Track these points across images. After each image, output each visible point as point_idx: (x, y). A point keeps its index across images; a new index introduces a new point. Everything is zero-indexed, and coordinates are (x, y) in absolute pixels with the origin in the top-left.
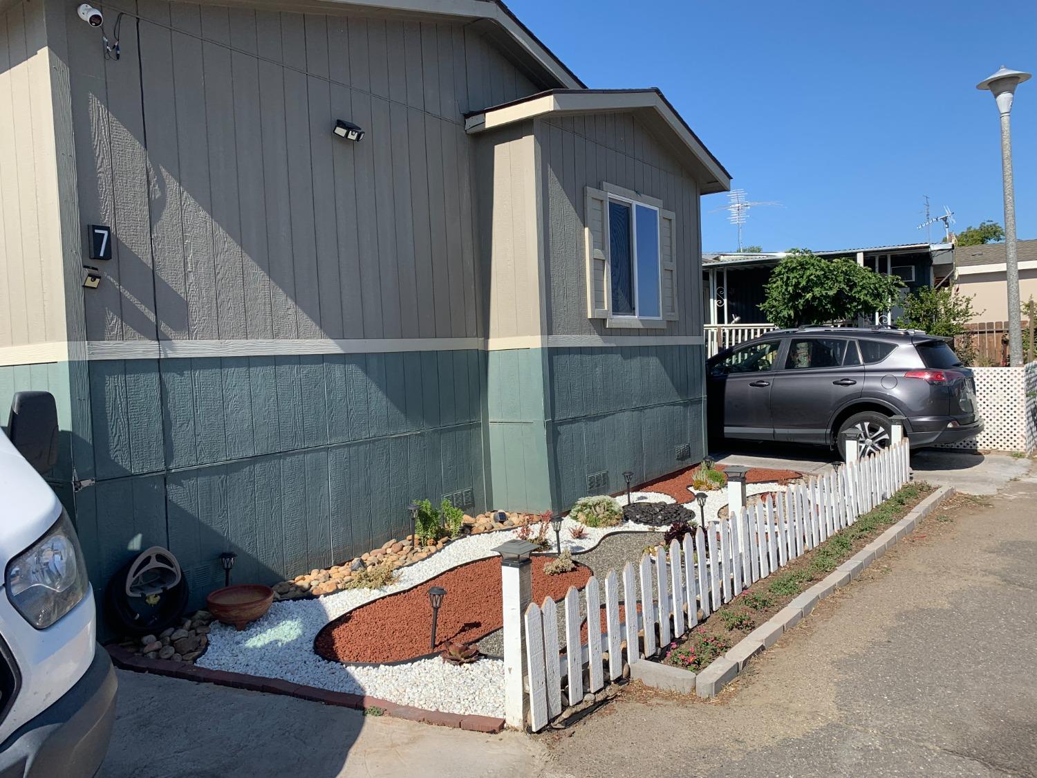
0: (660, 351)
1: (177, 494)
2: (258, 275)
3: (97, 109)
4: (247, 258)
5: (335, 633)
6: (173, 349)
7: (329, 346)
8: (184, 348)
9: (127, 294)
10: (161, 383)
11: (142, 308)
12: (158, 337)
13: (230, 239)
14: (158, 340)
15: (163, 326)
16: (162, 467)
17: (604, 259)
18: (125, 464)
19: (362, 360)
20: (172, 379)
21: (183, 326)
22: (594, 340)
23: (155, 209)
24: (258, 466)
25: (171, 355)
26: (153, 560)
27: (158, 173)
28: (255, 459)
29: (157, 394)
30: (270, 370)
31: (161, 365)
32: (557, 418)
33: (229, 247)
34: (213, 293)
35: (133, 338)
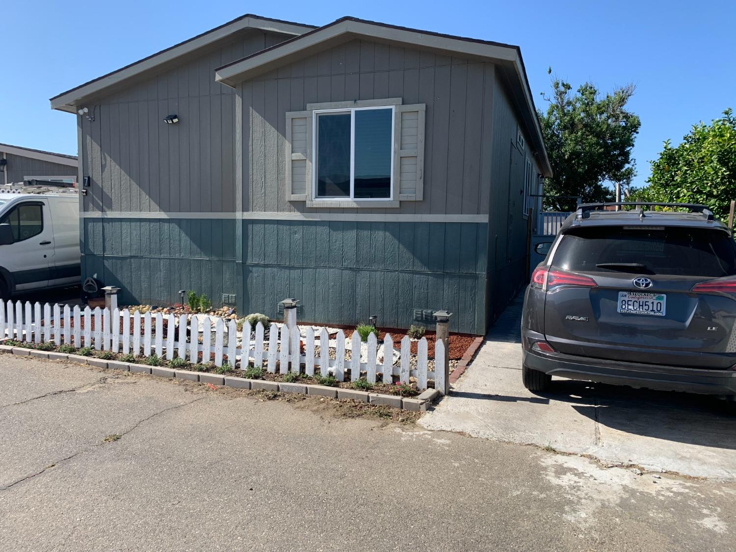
1: (106, 263)
2: (135, 186)
3: (88, 138)
4: (132, 181)
6: (106, 215)
7: (163, 215)
8: (110, 214)
9: (95, 197)
10: (103, 226)
11: (99, 201)
12: (103, 211)
13: (126, 175)
14: (102, 212)
15: (104, 207)
16: (102, 254)
17: (305, 159)
18: (92, 250)
19: (178, 222)
20: (106, 225)
21: (110, 207)
23: (103, 167)
24: (132, 260)
25: (105, 217)
26: (90, 282)
27: (104, 154)
28: (131, 257)
29: (101, 229)
30: (138, 223)
31: (103, 220)
32: (249, 262)
33: (125, 177)
34: (119, 195)
35: (96, 211)
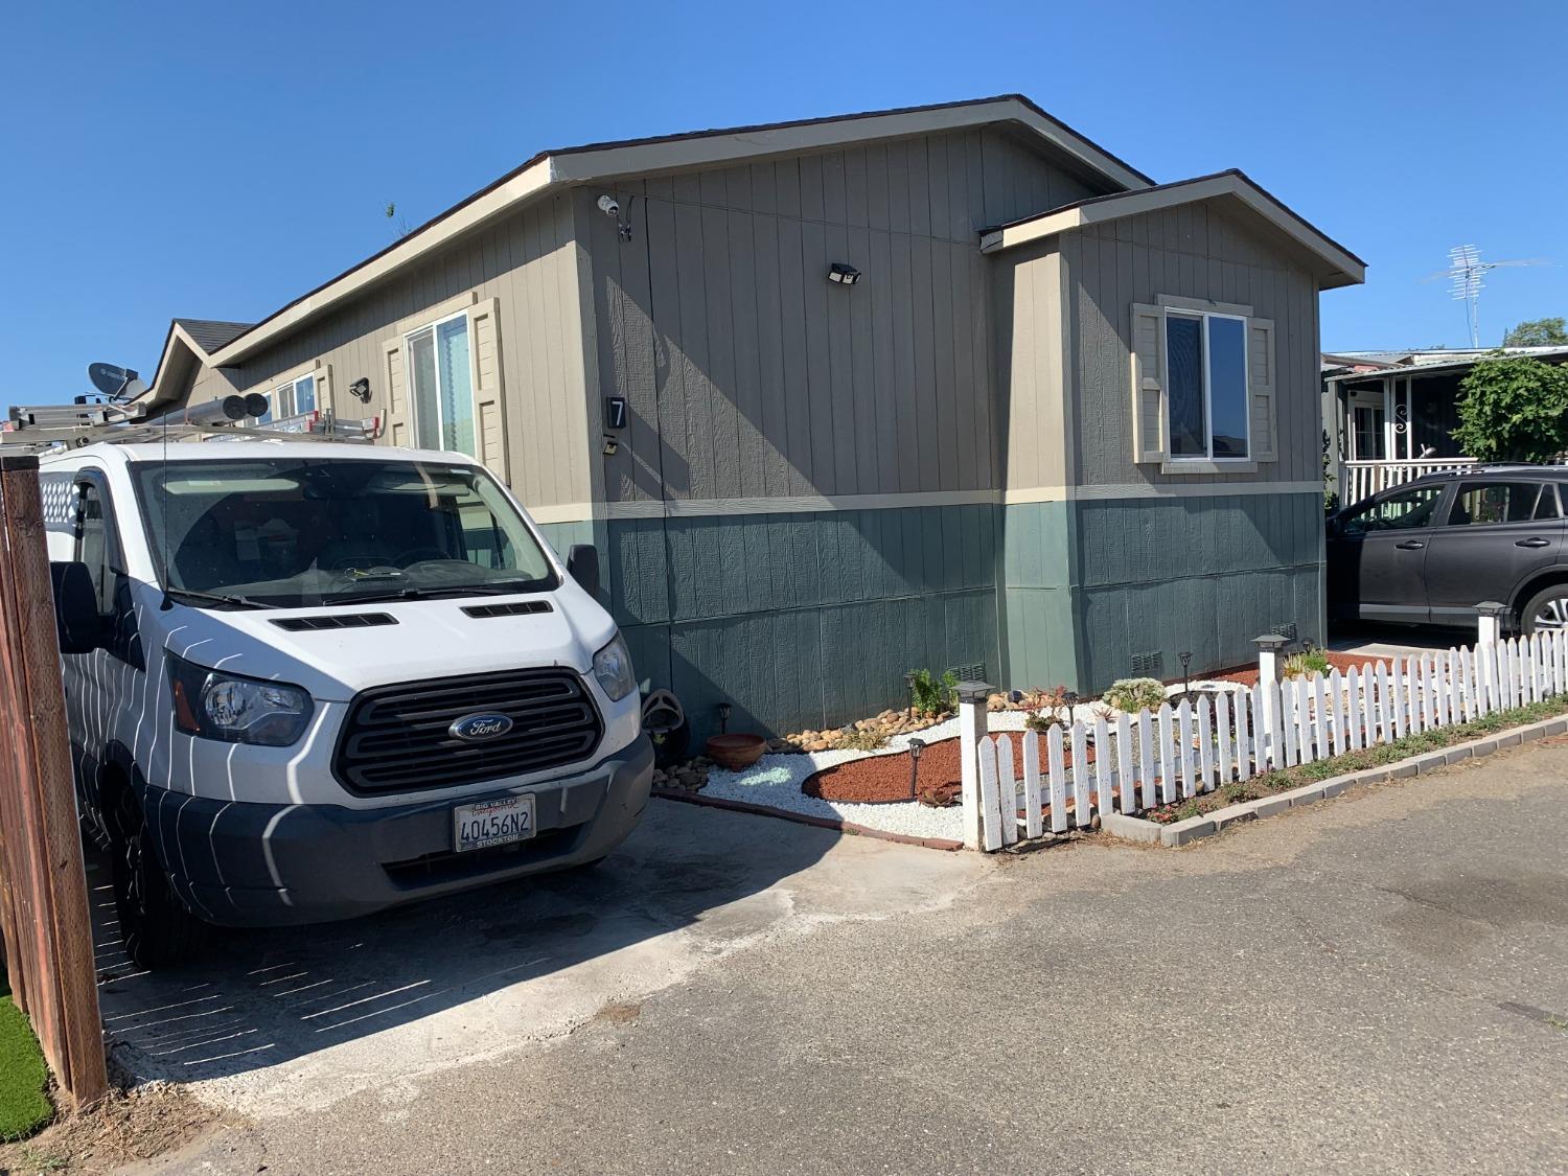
0: (1242, 501)
1: (680, 644)
2: (752, 433)
3: (613, 289)
4: (742, 418)
5: (822, 780)
6: (676, 508)
7: (822, 504)
8: (687, 507)
9: (638, 458)
10: (667, 540)
11: (650, 470)
12: (664, 496)
13: (726, 400)
14: (664, 500)
15: (667, 488)
16: (667, 618)
17: (1158, 388)
18: (637, 614)
19: (855, 517)
20: (672, 534)
21: (685, 485)
22: (1146, 490)
23: (661, 376)
24: (752, 622)
25: (675, 514)
26: (661, 701)
27: (664, 343)
28: (749, 616)
29: (662, 550)
30: (763, 527)
31: (666, 523)
32: (1087, 584)
33: (726, 407)
34: (710, 455)
35: (643, 498)
